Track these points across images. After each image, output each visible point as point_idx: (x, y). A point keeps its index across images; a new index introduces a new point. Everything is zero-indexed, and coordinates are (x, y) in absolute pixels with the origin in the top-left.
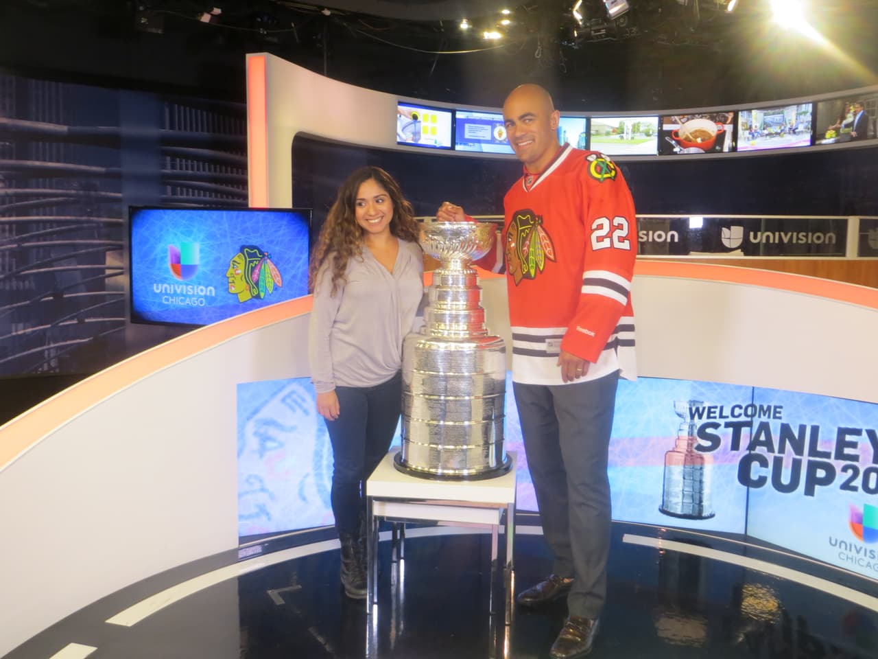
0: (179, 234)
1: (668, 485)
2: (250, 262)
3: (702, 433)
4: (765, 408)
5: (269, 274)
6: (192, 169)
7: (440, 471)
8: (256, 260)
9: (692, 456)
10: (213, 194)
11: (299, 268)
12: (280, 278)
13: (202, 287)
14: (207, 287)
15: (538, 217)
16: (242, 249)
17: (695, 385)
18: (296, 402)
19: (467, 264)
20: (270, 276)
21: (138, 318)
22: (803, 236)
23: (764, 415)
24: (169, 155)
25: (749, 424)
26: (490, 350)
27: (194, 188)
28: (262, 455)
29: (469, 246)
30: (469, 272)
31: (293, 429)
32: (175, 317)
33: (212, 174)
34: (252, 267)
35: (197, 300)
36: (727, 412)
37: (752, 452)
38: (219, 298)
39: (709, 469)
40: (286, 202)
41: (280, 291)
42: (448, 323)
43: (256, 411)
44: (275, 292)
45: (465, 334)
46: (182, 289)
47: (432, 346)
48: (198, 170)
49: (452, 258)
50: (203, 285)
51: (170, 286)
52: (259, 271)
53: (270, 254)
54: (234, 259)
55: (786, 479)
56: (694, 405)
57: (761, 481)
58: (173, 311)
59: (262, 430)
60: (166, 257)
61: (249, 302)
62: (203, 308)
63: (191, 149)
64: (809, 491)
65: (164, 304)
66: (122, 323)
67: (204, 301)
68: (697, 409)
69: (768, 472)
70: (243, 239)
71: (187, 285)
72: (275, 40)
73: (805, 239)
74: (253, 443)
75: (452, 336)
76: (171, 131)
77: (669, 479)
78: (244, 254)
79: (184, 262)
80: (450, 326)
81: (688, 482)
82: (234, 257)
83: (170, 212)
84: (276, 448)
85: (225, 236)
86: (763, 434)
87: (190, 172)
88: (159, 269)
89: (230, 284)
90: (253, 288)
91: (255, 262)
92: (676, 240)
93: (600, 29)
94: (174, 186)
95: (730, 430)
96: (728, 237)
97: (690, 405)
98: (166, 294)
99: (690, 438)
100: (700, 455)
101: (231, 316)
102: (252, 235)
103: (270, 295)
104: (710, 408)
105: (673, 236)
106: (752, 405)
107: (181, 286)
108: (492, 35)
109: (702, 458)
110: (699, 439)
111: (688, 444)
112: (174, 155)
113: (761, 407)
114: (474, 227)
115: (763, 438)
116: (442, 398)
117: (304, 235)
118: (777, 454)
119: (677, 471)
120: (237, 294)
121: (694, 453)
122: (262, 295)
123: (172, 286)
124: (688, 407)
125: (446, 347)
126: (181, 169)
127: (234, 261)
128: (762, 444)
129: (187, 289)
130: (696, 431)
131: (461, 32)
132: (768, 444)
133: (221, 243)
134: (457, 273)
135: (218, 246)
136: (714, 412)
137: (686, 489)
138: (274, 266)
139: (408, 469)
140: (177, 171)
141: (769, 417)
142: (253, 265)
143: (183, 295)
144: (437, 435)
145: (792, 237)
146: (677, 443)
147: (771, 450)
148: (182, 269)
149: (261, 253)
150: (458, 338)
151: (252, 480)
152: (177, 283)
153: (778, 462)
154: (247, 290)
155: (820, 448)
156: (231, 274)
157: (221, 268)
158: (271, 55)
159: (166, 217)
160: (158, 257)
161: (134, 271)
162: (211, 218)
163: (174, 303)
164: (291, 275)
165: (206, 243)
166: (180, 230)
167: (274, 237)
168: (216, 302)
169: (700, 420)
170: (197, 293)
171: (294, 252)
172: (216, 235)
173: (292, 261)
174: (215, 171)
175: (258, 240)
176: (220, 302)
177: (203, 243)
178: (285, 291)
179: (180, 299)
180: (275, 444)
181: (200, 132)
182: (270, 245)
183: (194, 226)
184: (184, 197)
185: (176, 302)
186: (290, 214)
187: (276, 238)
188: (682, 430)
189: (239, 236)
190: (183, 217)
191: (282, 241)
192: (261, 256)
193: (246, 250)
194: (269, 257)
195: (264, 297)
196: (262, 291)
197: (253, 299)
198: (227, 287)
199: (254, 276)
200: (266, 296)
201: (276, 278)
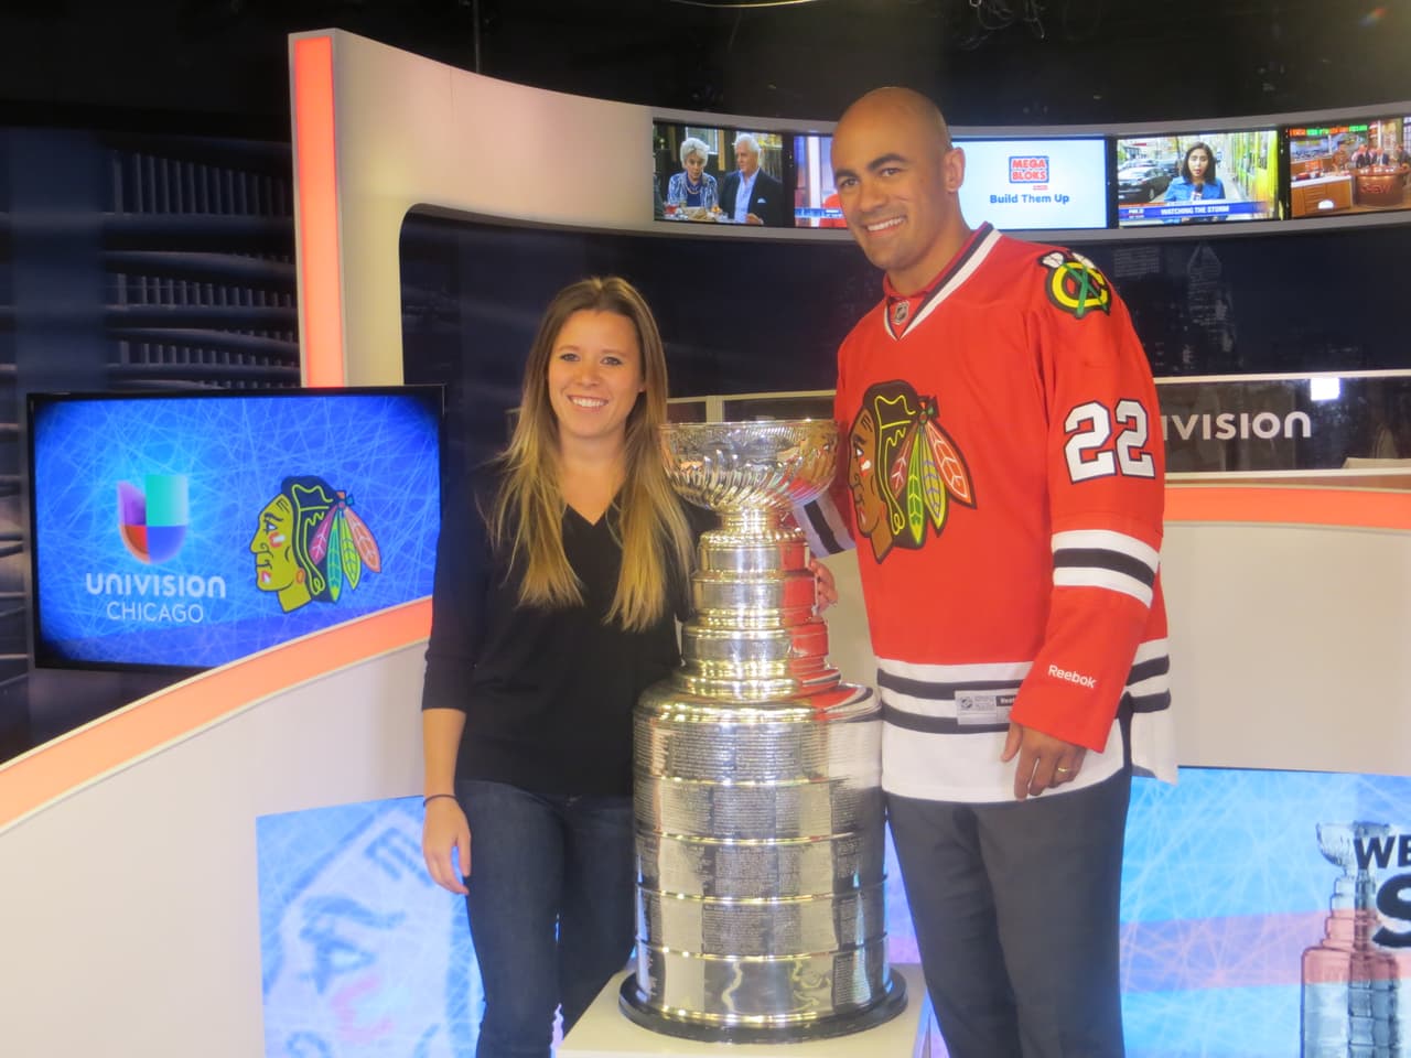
0: (140, 455)
1: (1316, 1032)
2: (306, 515)
3: (1389, 901)
5: (350, 542)
6: (177, 300)
7: (731, 1019)
8: (319, 512)
9: (1367, 958)
10: (227, 356)
11: (418, 527)
12: (375, 552)
13: (194, 578)
14: (207, 577)
15: (926, 400)
16: (285, 486)
17: (1367, 784)
18: (400, 854)
19: (781, 519)
20: (351, 546)
21: (52, 654)
24: (123, 271)
27: (181, 343)
28: (322, 987)
30: (786, 536)
31: (393, 920)
32: (135, 649)
33: (226, 309)
34: (309, 524)
35: (186, 609)
38: (236, 603)
40: (388, 369)
41: (376, 583)
42: (738, 661)
43: (304, 881)
44: (364, 585)
45: (780, 687)
46: (152, 582)
48: (191, 300)
50: (199, 573)
51: (123, 578)
52: (328, 536)
53: (351, 496)
54: (267, 510)
56: (1366, 833)
58: (132, 636)
59: (322, 925)
60: (112, 510)
61: (305, 610)
62: (199, 628)
65: (110, 621)
66: (21, 666)
67: (201, 610)
68: (1375, 844)
70: (288, 463)
71: (162, 574)
74: (301, 956)
75: (751, 692)
76: (127, 215)
77: (1316, 1015)
78: (290, 497)
79: (151, 522)
80: (745, 668)
81: (1360, 1022)
82: (266, 507)
83: (119, 404)
84: (356, 966)
85: (246, 457)
87: (172, 307)
88: (97, 539)
89: (260, 570)
90: (314, 575)
91: (317, 514)
92: (1307, 433)
94: (136, 343)
97: (1357, 833)
98: (115, 596)
99: (1361, 913)
100: (1387, 955)
101: (265, 645)
102: (308, 452)
103: (353, 591)
104: (1404, 840)
105: (1298, 424)
107: (148, 578)
109: (1392, 963)
110: (1381, 916)
111: (1356, 927)
112: (134, 270)
117: (429, 448)
119: (1333, 998)
120: (277, 591)
121: (1373, 950)
122: (335, 592)
123: (128, 577)
124: (1351, 836)
125: (736, 719)
126: (151, 299)
127: (267, 515)
129: (161, 584)
130: (1373, 897)
133: (238, 474)
135: (231, 480)
137: (1358, 1039)
138: (359, 524)
140: (143, 306)
142: (313, 524)
146: (1329, 929)
148: (150, 538)
149: (330, 493)
151: (299, 1045)
152: (140, 569)
154: (299, 582)
156: (262, 544)
157: (239, 532)
158: (345, 33)
159: (110, 417)
160: (95, 510)
161: (41, 545)
162: (214, 416)
163: (134, 618)
164: (402, 542)
165: (203, 473)
166: (143, 445)
167: (360, 453)
168: (228, 613)
169: (1381, 870)
170: (186, 592)
171: (406, 489)
172: (225, 456)
173: (403, 508)
174: (230, 302)
175: (322, 463)
176: (238, 613)
177: (196, 474)
178: (387, 584)
179: (146, 607)
180: (353, 958)
181: (194, 213)
182: (350, 475)
183: (175, 436)
184: (160, 364)
185: (137, 616)
186: (395, 399)
187: (363, 456)
188: (1340, 895)
189: (278, 455)
190: (149, 417)
191: (378, 462)
192: (331, 500)
193: (297, 486)
194: (350, 501)
195: (339, 598)
196: (334, 582)
197: (314, 602)
198: (253, 576)
199: (314, 548)
200: (344, 596)
201: (365, 552)
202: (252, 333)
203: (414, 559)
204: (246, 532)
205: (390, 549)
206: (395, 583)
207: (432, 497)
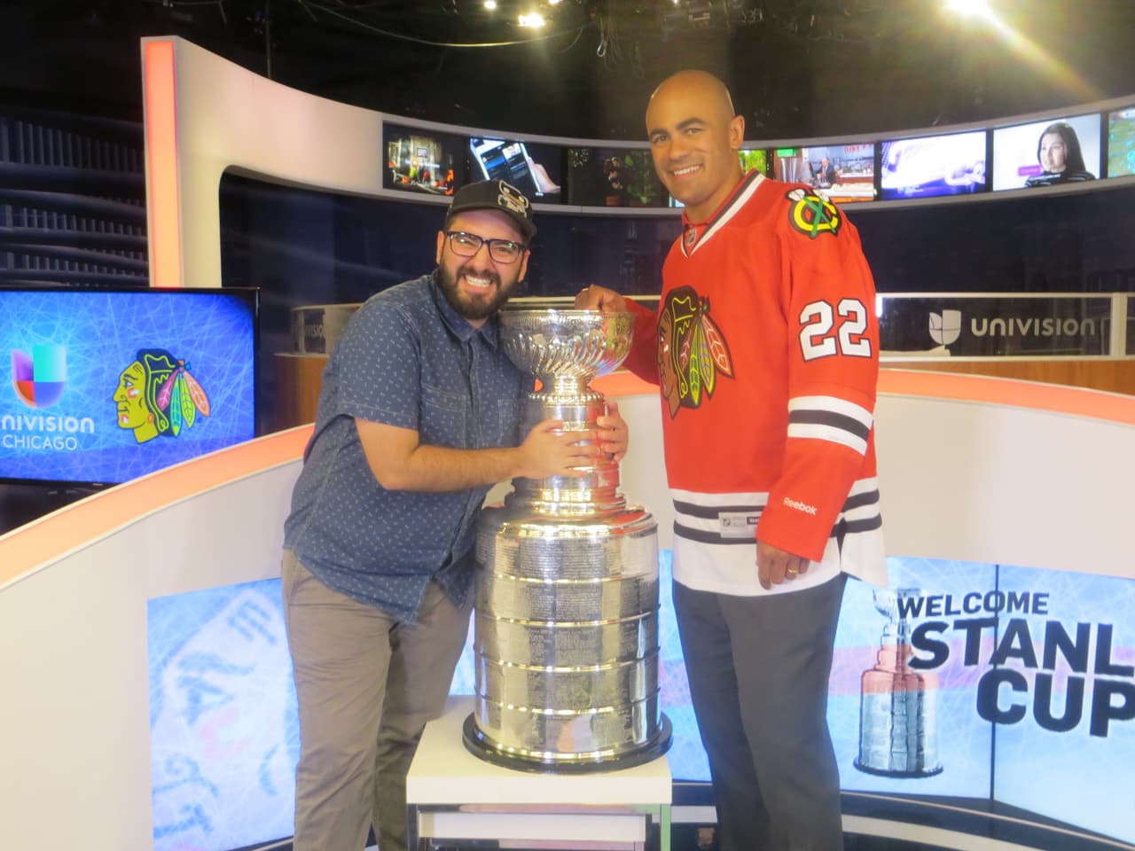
0: (29, 331)
1: (871, 726)
2: (154, 376)
3: (919, 639)
4: (1019, 597)
5: (187, 396)
6: (50, 226)
7: (548, 756)
8: (165, 374)
9: (904, 677)
10: (86, 266)
11: (238, 385)
12: (206, 402)
13: (70, 419)
14: (80, 419)
15: (703, 299)
16: (140, 356)
18: (253, 623)
19: (585, 385)
20: (189, 398)
22: (1049, 324)
23: (1018, 607)
24: (11, 204)
25: (993, 623)
26: (632, 536)
27: (53, 256)
28: (192, 721)
29: (590, 351)
31: (248, 669)
32: (24, 468)
33: (86, 234)
34: (157, 382)
35: (64, 440)
36: (957, 605)
37: (1000, 667)
38: (102, 438)
39: (931, 696)
40: (213, 279)
41: (206, 424)
42: (556, 490)
44: (197, 425)
45: (588, 508)
46: (38, 422)
47: (531, 533)
48: (60, 226)
49: (560, 375)
50: (74, 416)
52: (171, 390)
53: (189, 363)
54: (125, 373)
55: (1058, 709)
56: (905, 595)
57: (1017, 713)
58: (22, 460)
59: (193, 675)
60: (8, 370)
61: (154, 442)
62: (74, 454)
63: (47, 194)
64: (1099, 729)
65: (5, 449)
67: (75, 440)
68: (911, 602)
69: (1027, 699)
70: (141, 340)
71: (45, 416)
72: (189, 18)
73: (1051, 330)
74: (177, 697)
75: (565, 512)
76: (13, 164)
77: (868, 715)
78: (143, 363)
79: (38, 378)
80: (561, 495)
81: (898, 719)
82: (125, 370)
83: (13, 295)
85: (111, 335)
86: (1016, 637)
87: (46, 230)
89: (120, 414)
90: (161, 418)
93: (703, 12)
94: (19, 254)
95: (963, 633)
96: (940, 327)
97: (899, 595)
98: (9, 431)
99: (901, 647)
100: (918, 674)
102: (157, 332)
103: (189, 429)
104: (930, 600)
106: (997, 593)
107: (35, 418)
108: (532, 22)
109: (920, 679)
110: (913, 649)
111: (898, 658)
112: (18, 203)
113: (1012, 596)
114: (598, 318)
115: (1016, 644)
116: (550, 624)
117: (246, 331)
118: (1040, 669)
119: (882, 702)
120: (133, 429)
121: (907, 671)
122: (176, 430)
123: (19, 418)
124: (895, 597)
125: (556, 534)
126: (30, 224)
127: (126, 376)
128: (1016, 653)
129: (45, 422)
130: (909, 636)
131: (485, 14)
132: (1027, 655)
133: (104, 347)
134: (570, 401)
135: (99, 351)
136: (938, 606)
138: (195, 383)
139: (489, 752)
140: (24, 229)
141: (1026, 611)
142: (160, 382)
143: (38, 433)
144: (538, 689)
145: (1032, 327)
146: (880, 657)
147: (1030, 662)
149: (173, 361)
150: (576, 517)
151: (177, 765)
152: (28, 412)
153: (1044, 684)
154: (150, 422)
155: (1113, 661)
156: (122, 396)
157: (104, 387)
158: (185, 41)
159: (7, 304)
162: (86, 305)
163: (24, 445)
164: (226, 396)
165: (77, 345)
166: (31, 325)
167: (195, 334)
168: (96, 443)
169: (916, 619)
170: (64, 429)
171: (229, 358)
172: (94, 333)
173: (227, 373)
174: (89, 228)
175: (168, 340)
176: (104, 443)
177: (72, 346)
178: (214, 425)
179: (33, 439)
180: (218, 698)
181: (62, 166)
182: (188, 349)
183: (56, 319)
184: (37, 270)
185: (26, 445)
186: (222, 297)
187: (197, 336)
188: (888, 635)
189: (135, 334)
190: (35, 304)
191: (208, 340)
192: (173, 366)
193: (147, 356)
194: (188, 367)
195: (179, 433)
196: (175, 423)
197: (161, 437)
198: (114, 418)
199: (161, 399)
200: (183, 432)
201: (199, 402)
202: (104, 251)
203: (234, 408)
204: (111, 387)
205: (217, 401)
206: (220, 424)
207: (248, 366)
